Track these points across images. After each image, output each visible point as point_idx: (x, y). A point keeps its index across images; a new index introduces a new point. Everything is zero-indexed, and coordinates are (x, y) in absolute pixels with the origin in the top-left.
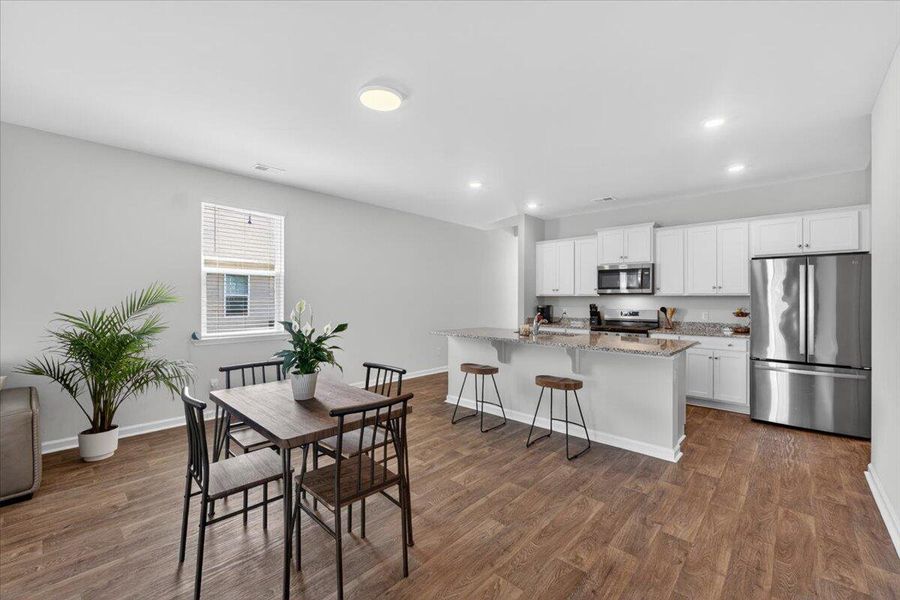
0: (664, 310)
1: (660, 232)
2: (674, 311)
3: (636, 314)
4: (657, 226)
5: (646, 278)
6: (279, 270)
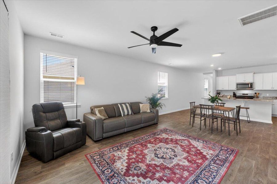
0: (256, 93)
1: (255, 75)
2: (259, 93)
3: (247, 94)
4: (254, 73)
5: (250, 86)
6: (166, 84)
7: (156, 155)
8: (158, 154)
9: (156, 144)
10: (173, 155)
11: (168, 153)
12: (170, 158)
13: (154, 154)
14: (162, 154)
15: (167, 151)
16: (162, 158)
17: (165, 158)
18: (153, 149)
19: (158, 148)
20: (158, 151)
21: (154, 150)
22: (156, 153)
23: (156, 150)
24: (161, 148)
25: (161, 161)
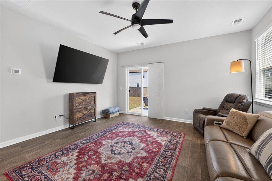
7: (131, 143)
8: (129, 144)
9: (136, 157)
10: (114, 146)
11: (119, 148)
12: (117, 143)
13: (134, 144)
14: (126, 145)
15: (121, 150)
16: (125, 142)
17: (123, 142)
18: (137, 150)
19: (131, 152)
20: (131, 147)
21: (135, 149)
22: (132, 145)
23: (133, 149)
24: (128, 152)
25: (125, 140)
